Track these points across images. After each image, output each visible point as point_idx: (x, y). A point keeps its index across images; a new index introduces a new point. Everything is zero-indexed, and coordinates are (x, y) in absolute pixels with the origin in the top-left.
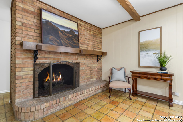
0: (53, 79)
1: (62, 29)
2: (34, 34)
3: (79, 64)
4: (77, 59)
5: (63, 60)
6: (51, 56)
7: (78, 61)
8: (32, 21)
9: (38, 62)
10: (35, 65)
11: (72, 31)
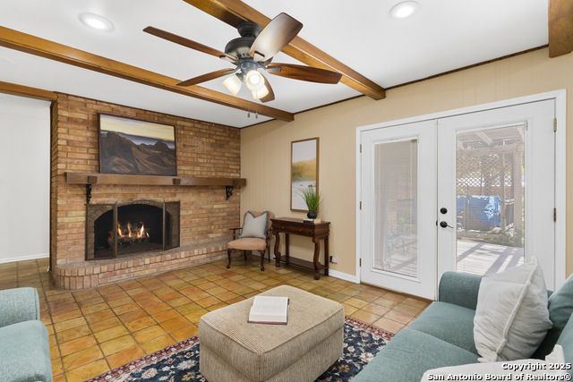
0: (127, 233)
1: (138, 143)
2: (86, 156)
3: (178, 203)
4: (175, 195)
5: (143, 196)
6: (117, 190)
7: (176, 199)
8: (83, 135)
9: (93, 201)
10: (88, 206)
11: (161, 144)
